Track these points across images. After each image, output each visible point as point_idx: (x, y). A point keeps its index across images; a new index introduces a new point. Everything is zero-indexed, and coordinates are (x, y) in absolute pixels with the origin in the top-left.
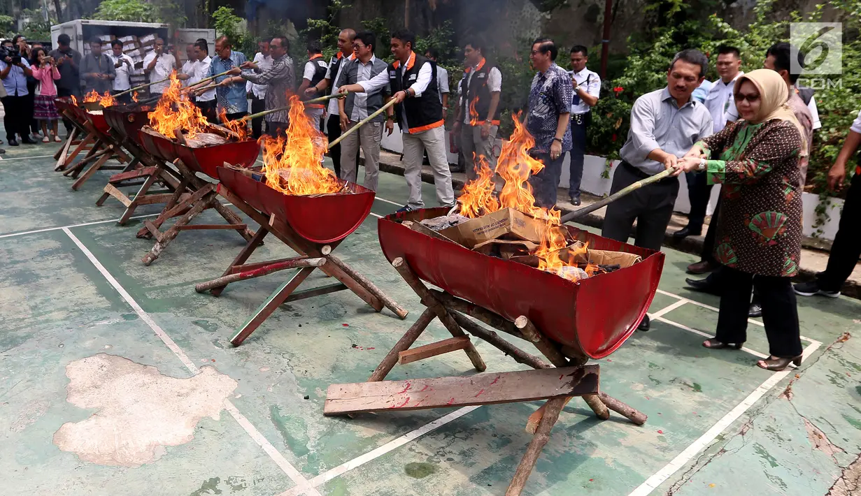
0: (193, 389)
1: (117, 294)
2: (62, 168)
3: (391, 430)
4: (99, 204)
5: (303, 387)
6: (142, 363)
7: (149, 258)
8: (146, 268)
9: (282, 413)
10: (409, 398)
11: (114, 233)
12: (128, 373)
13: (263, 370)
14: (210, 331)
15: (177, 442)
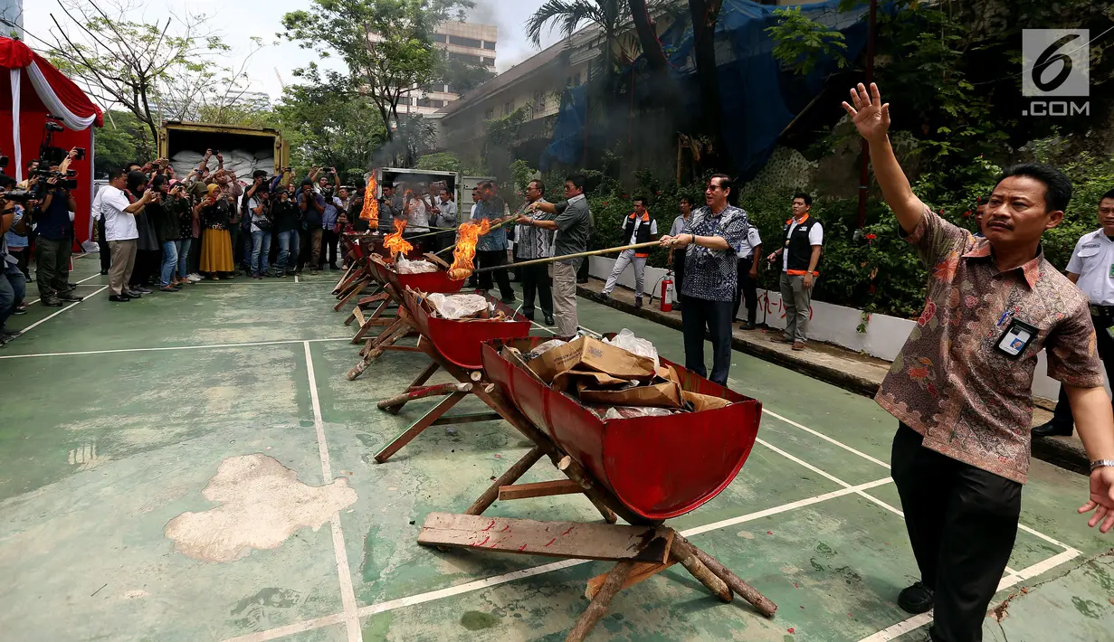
0: (315, 498)
1: (310, 402)
2: (338, 291)
3: (474, 571)
4: (347, 323)
5: (417, 511)
6: (288, 467)
7: (354, 374)
8: (349, 382)
9: (380, 535)
10: (488, 538)
11: (345, 349)
12: (270, 474)
13: (391, 489)
14: (366, 445)
15: (264, 546)
